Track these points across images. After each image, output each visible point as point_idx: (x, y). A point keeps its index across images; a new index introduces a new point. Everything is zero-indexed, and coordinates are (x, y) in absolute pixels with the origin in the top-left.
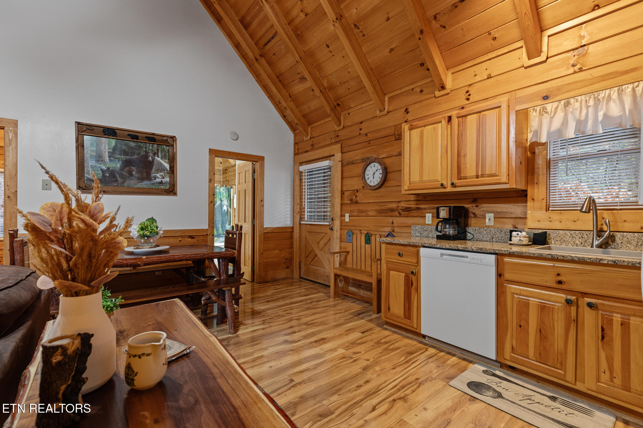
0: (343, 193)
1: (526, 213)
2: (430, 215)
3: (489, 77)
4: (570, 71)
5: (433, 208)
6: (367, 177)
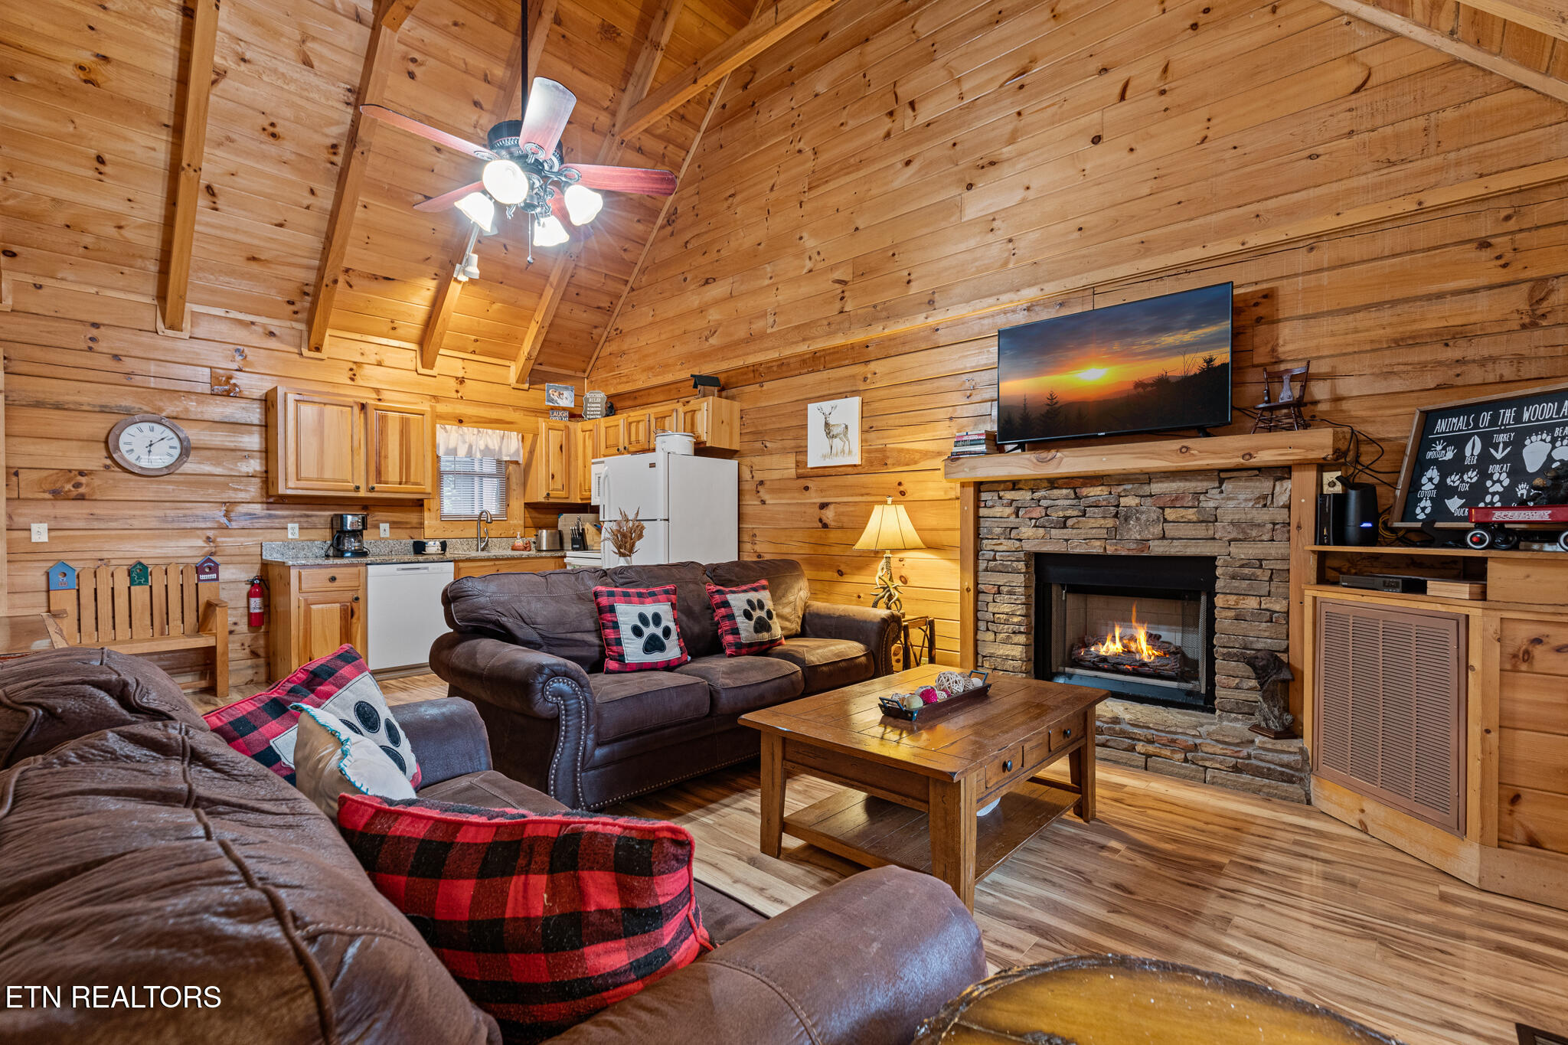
0: (13, 472)
1: (421, 524)
2: (297, 526)
3: (379, 364)
4: (455, 395)
5: (301, 516)
6: (123, 448)
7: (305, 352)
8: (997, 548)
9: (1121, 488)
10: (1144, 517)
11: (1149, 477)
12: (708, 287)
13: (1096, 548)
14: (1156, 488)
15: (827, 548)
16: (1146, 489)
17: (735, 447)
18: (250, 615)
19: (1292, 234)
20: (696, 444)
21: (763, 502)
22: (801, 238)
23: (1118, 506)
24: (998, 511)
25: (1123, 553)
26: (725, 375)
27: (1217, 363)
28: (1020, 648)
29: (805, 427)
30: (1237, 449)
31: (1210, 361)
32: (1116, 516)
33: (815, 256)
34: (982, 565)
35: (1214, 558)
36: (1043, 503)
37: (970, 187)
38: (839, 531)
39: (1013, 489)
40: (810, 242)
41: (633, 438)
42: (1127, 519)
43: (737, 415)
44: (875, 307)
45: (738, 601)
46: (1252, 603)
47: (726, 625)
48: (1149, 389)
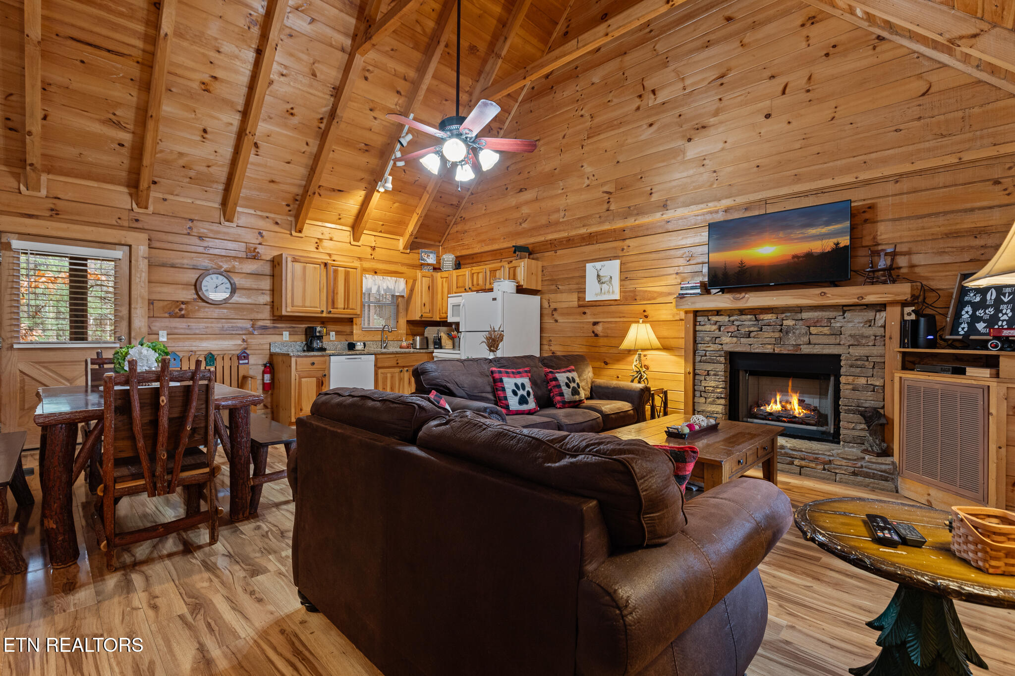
0: (151, 302)
1: (352, 332)
2: (288, 333)
3: (331, 239)
4: (370, 257)
5: (290, 328)
6: (204, 289)
7: (294, 233)
8: (707, 349)
9: (784, 315)
10: (797, 332)
11: (800, 309)
12: (522, 193)
13: (768, 349)
14: (805, 315)
15: (597, 349)
16: (799, 316)
17: (539, 288)
18: (264, 384)
19: (886, 174)
20: (517, 286)
21: (556, 321)
22: (582, 166)
23: (782, 325)
24: (708, 327)
25: (785, 352)
26: (531, 246)
27: (842, 245)
28: (721, 407)
29: (584, 277)
30: (854, 294)
31: (837, 244)
32: (781, 331)
33: (591, 177)
34: (698, 359)
35: (840, 355)
36: (735, 323)
37: (689, 140)
38: (605, 338)
39: (717, 315)
40: (588, 169)
41: (475, 282)
42: (787, 333)
43: (540, 269)
44: (629, 207)
45: (562, 377)
46: (862, 381)
47: (556, 391)
48: (801, 259)
